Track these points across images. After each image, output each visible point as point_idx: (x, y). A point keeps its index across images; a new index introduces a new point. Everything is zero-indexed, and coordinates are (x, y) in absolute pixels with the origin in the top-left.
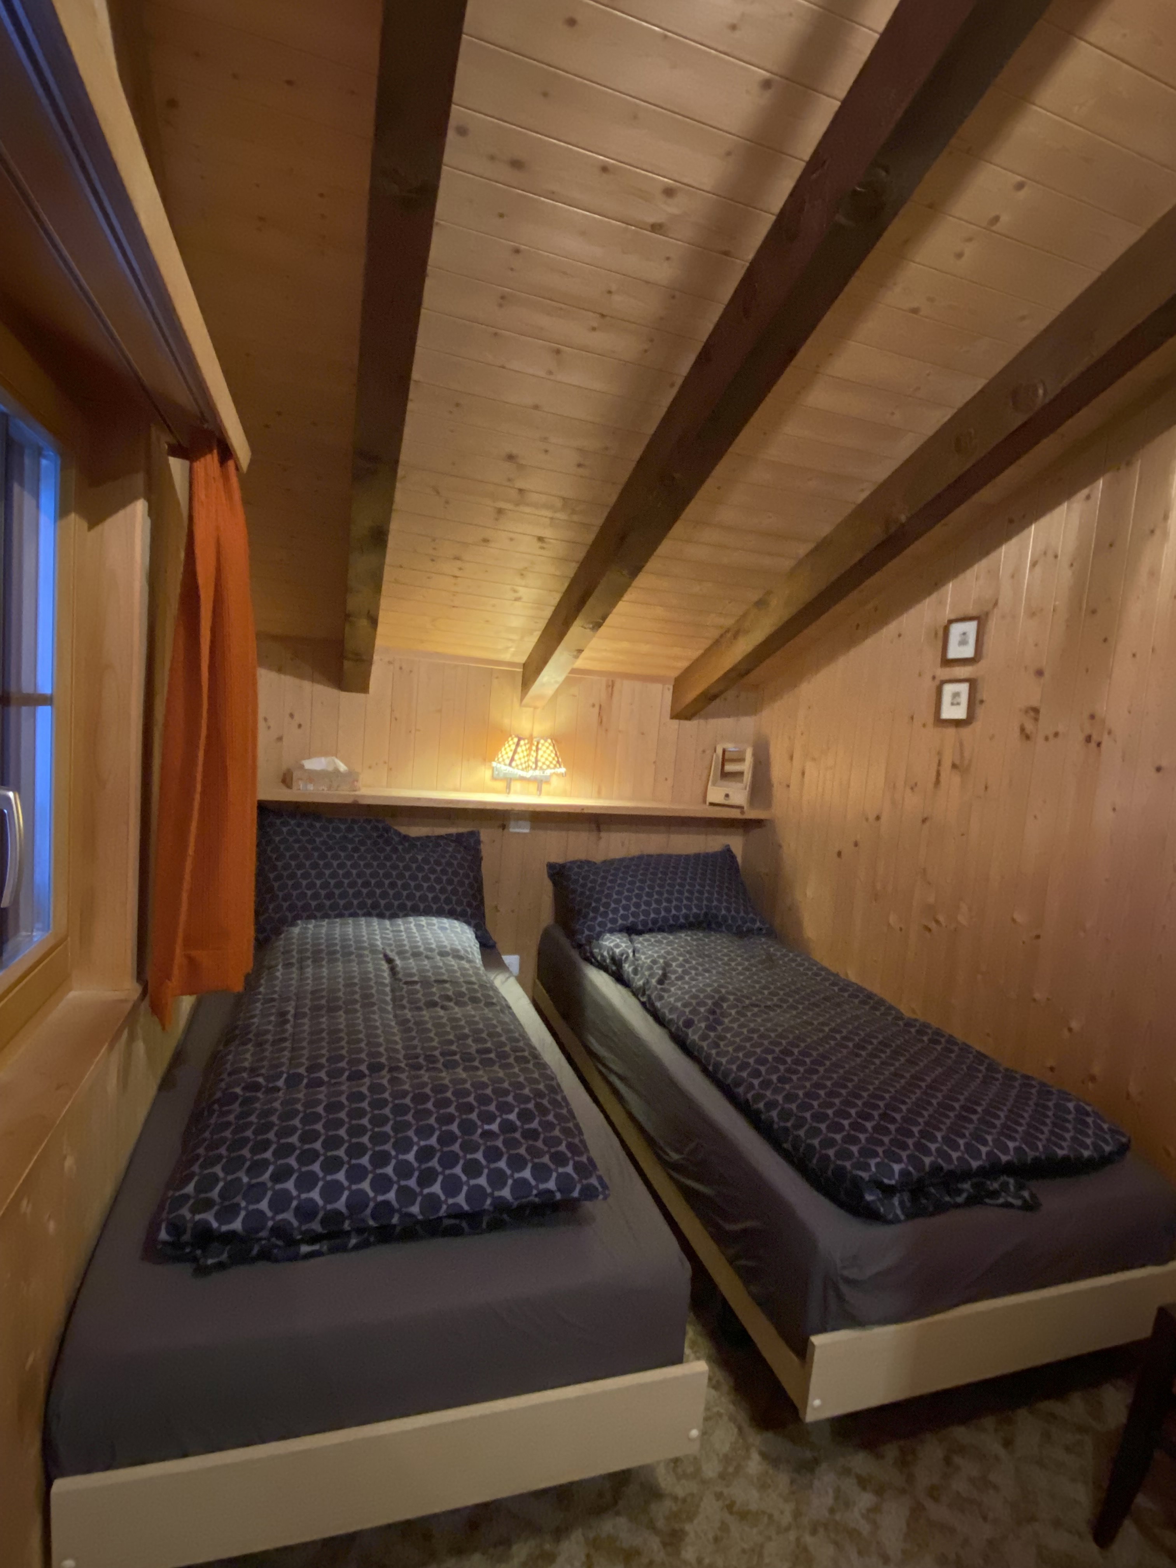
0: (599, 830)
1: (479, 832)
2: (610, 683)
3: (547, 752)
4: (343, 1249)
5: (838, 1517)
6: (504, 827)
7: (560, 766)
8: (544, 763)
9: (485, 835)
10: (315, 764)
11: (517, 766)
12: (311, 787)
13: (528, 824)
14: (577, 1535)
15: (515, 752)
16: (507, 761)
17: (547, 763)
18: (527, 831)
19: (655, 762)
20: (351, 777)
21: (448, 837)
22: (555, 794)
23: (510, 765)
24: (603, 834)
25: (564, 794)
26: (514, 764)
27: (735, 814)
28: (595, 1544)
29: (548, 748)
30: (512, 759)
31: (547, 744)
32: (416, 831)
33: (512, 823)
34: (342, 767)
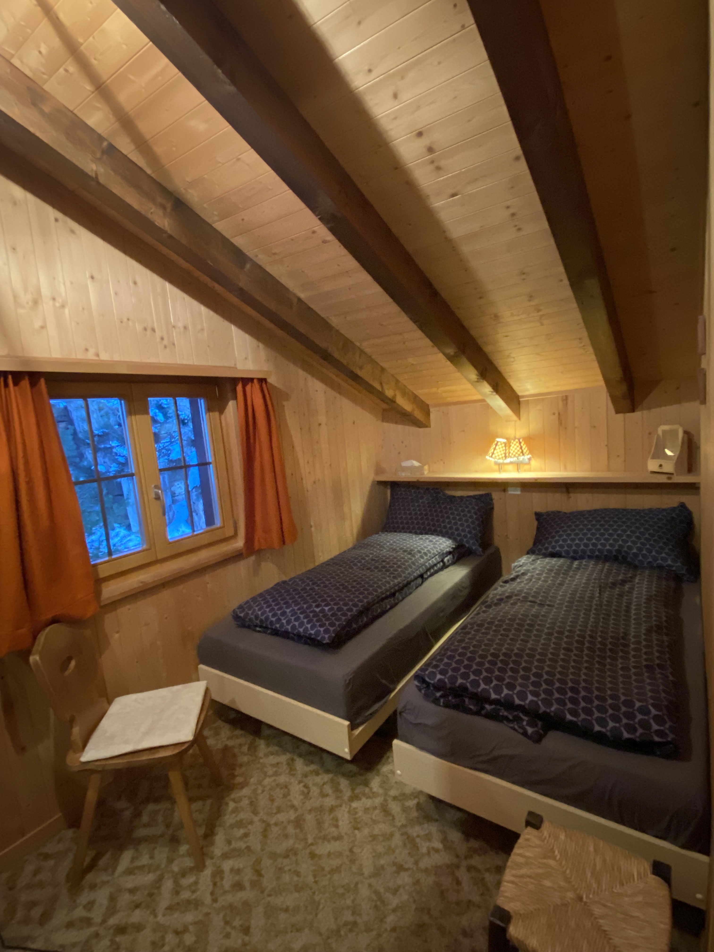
0: (568, 492)
2: (565, 398)
9: (496, 496)
13: (519, 489)
15: (495, 449)
18: (519, 493)
24: (571, 495)
26: (494, 456)
30: (493, 453)
33: (509, 489)
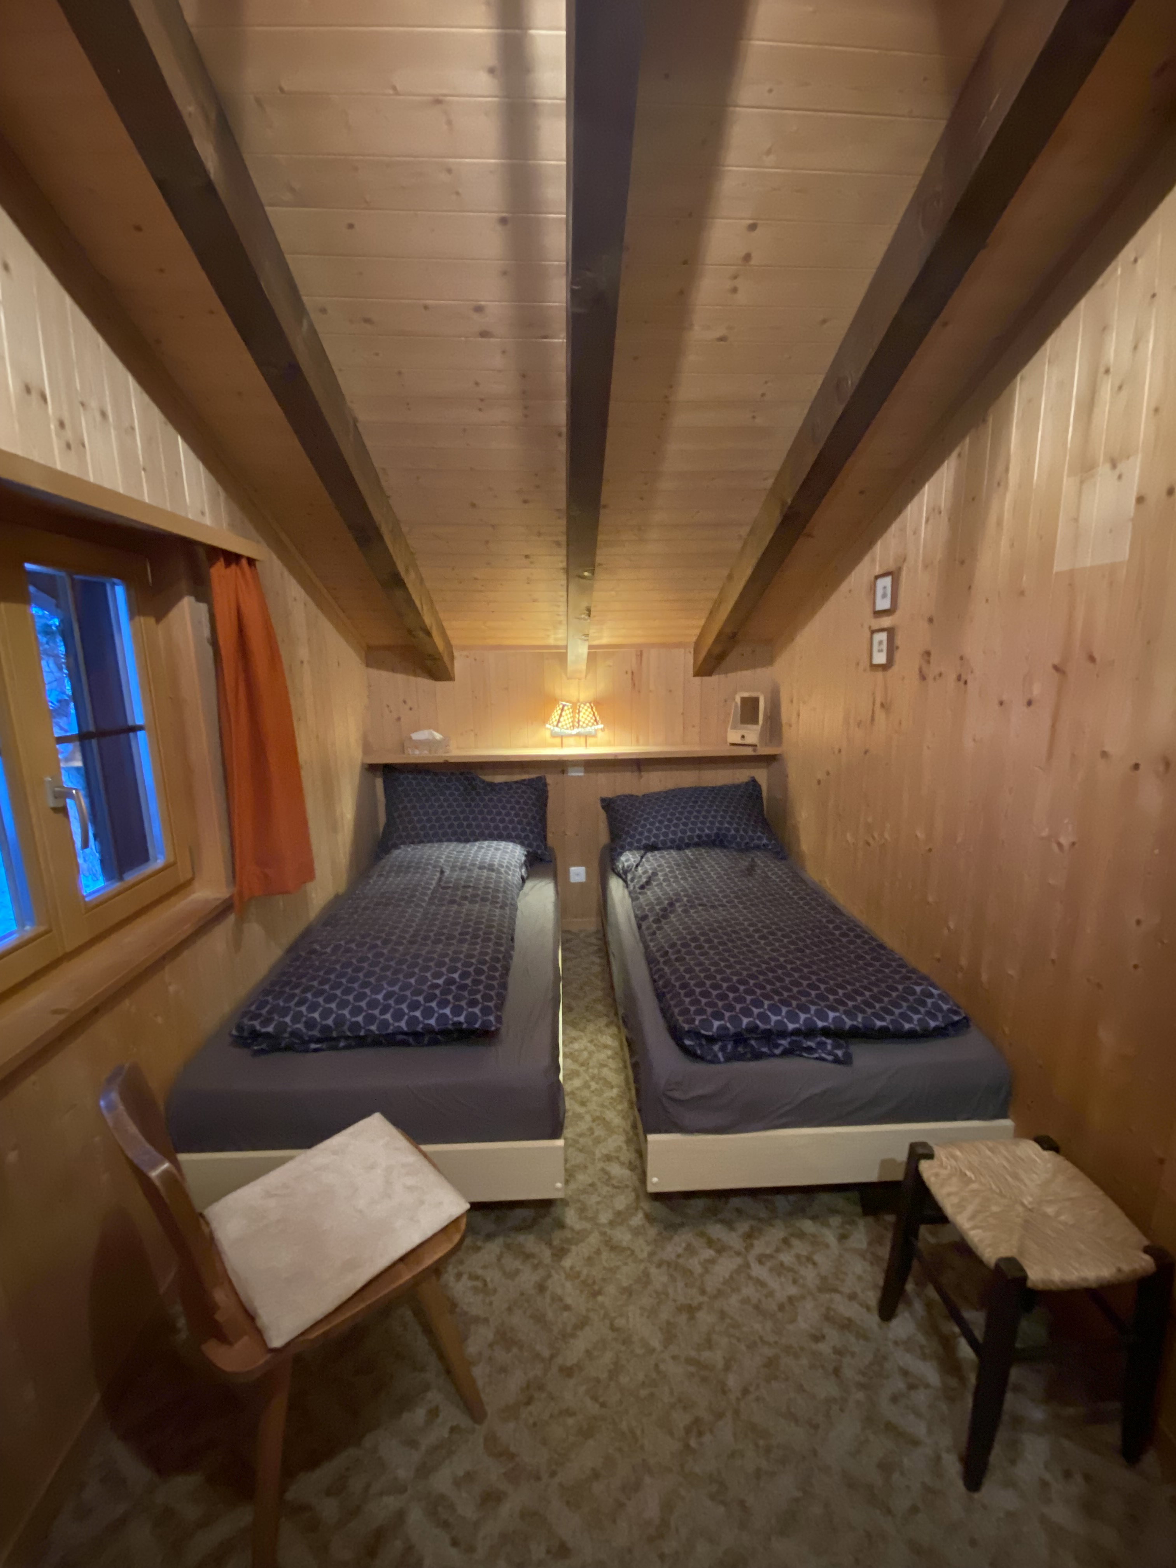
0: (640, 770)
1: (545, 777)
2: (639, 653)
3: (586, 713)
4: (336, 1048)
5: (681, 1261)
6: (563, 772)
7: (597, 724)
8: (584, 723)
9: (550, 779)
10: (419, 736)
11: (562, 726)
12: (417, 752)
13: (582, 769)
14: (500, 1240)
15: (561, 715)
16: (555, 723)
17: (587, 722)
18: (582, 774)
19: (683, 714)
20: (444, 744)
21: (522, 782)
22: (601, 745)
23: (557, 726)
24: (643, 773)
25: (609, 744)
26: (560, 725)
27: (749, 752)
28: (508, 1246)
29: (586, 710)
30: (559, 721)
31: (586, 708)
32: (499, 779)
33: (570, 769)
34: (438, 736)
